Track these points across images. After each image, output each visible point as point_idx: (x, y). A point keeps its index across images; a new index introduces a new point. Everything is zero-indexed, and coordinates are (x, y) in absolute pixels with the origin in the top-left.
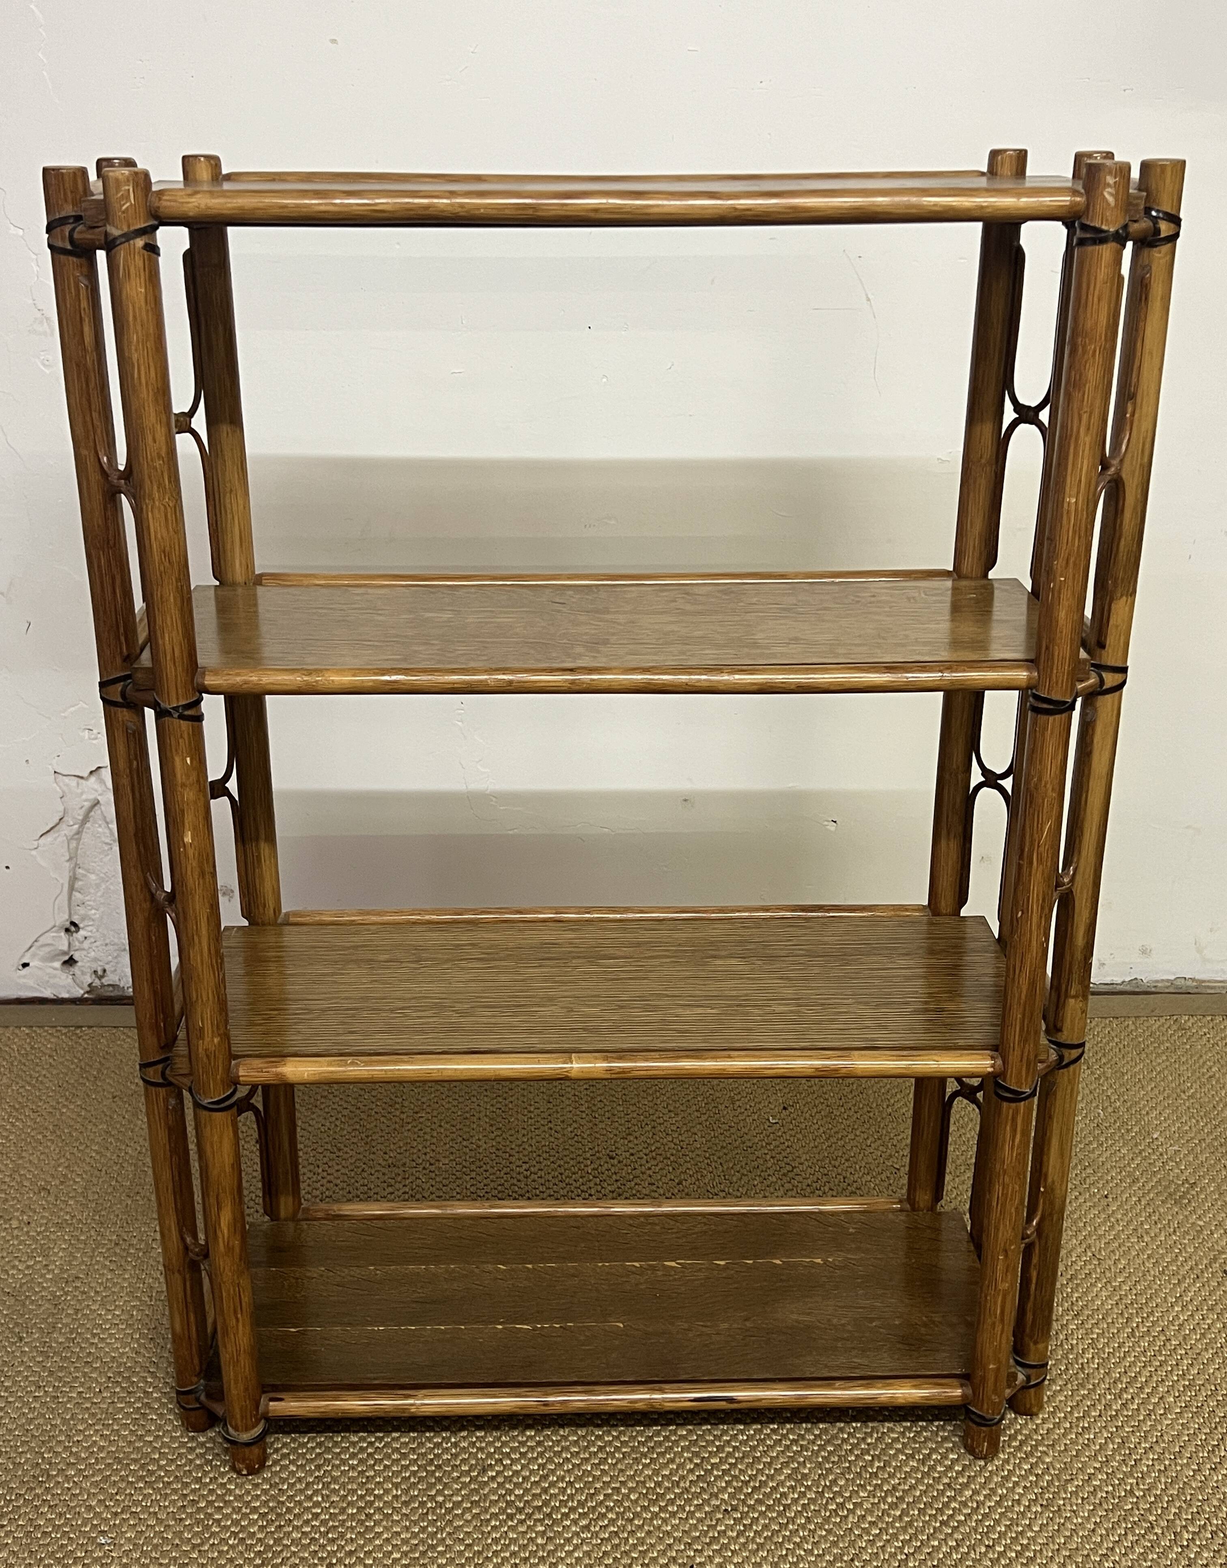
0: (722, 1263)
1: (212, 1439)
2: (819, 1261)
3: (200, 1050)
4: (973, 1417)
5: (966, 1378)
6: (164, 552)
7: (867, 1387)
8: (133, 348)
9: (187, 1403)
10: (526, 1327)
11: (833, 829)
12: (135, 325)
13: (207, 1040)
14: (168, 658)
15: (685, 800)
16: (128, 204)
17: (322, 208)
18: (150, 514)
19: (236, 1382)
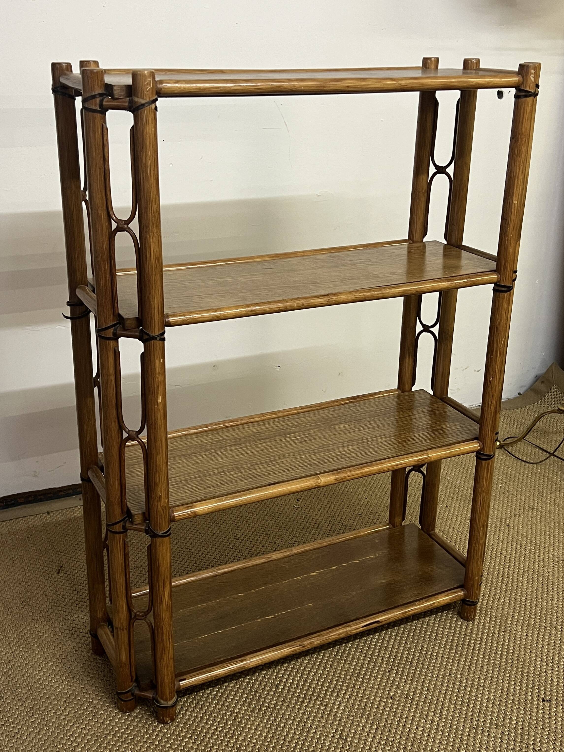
0: (334, 568)
1: (138, 713)
2: (372, 557)
3: (159, 507)
4: (468, 603)
5: (462, 587)
6: (157, 258)
7: (428, 601)
8: (148, 158)
9: (127, 698)
10: (270, 617)
11: (278, 370)
12: (150, 147)
13: (162, 501)
14: (156, 310)
15: (214, 366)
16: (150, 87)
17: (236, 88)
18: (151, 240)
19: (168, 675)
